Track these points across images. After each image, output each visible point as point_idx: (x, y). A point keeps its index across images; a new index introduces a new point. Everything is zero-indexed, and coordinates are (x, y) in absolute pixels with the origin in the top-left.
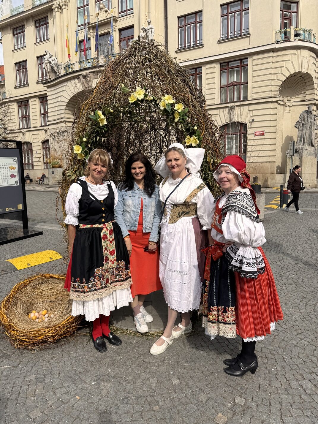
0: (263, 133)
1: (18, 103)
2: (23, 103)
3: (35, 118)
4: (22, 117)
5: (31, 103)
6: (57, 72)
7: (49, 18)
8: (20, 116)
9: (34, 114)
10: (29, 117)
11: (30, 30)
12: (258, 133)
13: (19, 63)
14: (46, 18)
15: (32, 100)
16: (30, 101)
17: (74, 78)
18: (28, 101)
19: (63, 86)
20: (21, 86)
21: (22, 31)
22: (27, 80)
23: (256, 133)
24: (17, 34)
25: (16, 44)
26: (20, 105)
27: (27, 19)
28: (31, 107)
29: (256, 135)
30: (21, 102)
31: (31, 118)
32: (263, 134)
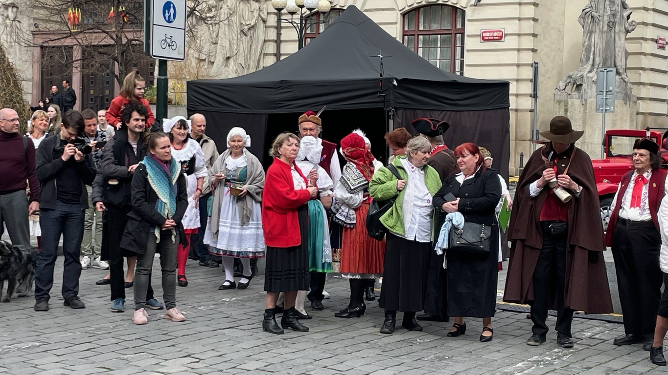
0: (500, 34)
12: (488, 34)
23: (484, 35)
29: (484, 39)
32: (501, 38)
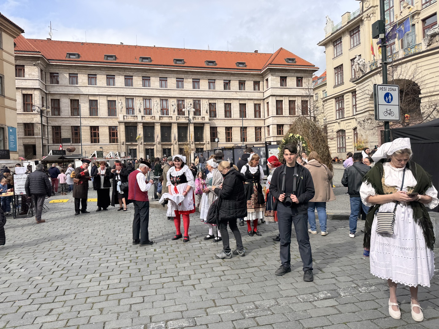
1: (336, 99)
2: (339, 98)
3: (348, 109)
4: (339, 110)
5: (345, 97)
6: (364, 70)
7: (360, 27)
8: (337, 109)
9: (347, 106)
10: (344, 109)
11: (346, 39)
13: (337, 67)
14: (359, 27)
15: (346, 95)
16: (345, 96)
17: (376, 74)
18: (343, 96)
19: (368, 82)
20: (339, 85)
21: (340, 42)
22: (343, 80)
24: (337, 45)
25: (335, 53)
26: (337, 100)
27: (343, 33)
28: (345, 100)
30: (338, 97)
31: (345, 110)
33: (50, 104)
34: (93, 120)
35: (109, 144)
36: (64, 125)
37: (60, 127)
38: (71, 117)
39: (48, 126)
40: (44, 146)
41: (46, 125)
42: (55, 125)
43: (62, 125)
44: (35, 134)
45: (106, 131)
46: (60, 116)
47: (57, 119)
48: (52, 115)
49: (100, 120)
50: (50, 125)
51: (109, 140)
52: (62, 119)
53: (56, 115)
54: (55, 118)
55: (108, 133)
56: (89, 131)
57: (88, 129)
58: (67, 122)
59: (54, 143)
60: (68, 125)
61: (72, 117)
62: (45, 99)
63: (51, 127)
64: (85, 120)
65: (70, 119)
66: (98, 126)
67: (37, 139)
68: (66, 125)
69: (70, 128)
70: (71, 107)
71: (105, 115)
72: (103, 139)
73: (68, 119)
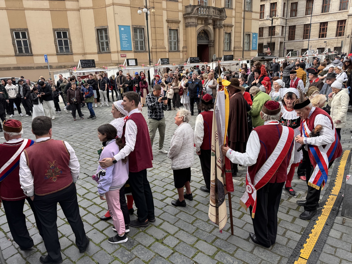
33: (290, 8)
34: (323, 17)
35: (335, 38)
36: (298, 24)
37: (295, 26)
38: (304, 16)
39: (286, 27)
40: (281, 43)
41: (285, 25)
42: (291, 25)
43: (297, 24)
44: (275, 34)
45: (334, 25)
46: (296, 17)
47: (294, 20)
48: (290, 17)
49: (330, 16)
50: (288, 25)
51: (335, 35)
52: (298, 19)
53: (294, 17)
54: (292, 19)
55: (336, 27)
56: (319, 27)
57: (318, 26)
58: (301, 21)
59: (289, 40)
60: (302, 24)
61: (306, 16)
62: (286, 4)
63: (288, 27)
64: (317, 18)
65: (304, 19)
66: (328, 22)
67: (276, 38)
68: (300, 24)
69: (303, 26)
70: (306, 7)
71: (336, 10)
72: (330, 33)
73: (302, 19)
